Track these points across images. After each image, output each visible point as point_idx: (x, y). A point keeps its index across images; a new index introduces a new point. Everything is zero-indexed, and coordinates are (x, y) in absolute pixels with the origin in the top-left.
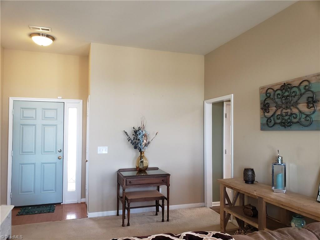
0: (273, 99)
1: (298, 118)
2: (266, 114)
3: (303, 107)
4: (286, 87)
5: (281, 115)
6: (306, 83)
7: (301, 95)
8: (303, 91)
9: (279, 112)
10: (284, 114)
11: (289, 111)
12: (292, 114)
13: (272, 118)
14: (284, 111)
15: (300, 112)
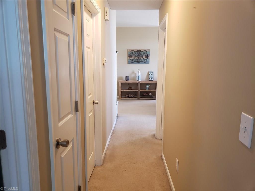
0: (134, 54)
1: (143, 60)
2: (131, 59)
3: (144, 57)
4: (139, 51)
5: (137, 59)
6: (145, 51)
7: (143, 54)
8: (144, 53)
9: (136, 58)
10: (138, 59)
11: (140, 58)
12: (140, 59)
13: (133, 60)
14: (138, 58)
15: (143, 59)
